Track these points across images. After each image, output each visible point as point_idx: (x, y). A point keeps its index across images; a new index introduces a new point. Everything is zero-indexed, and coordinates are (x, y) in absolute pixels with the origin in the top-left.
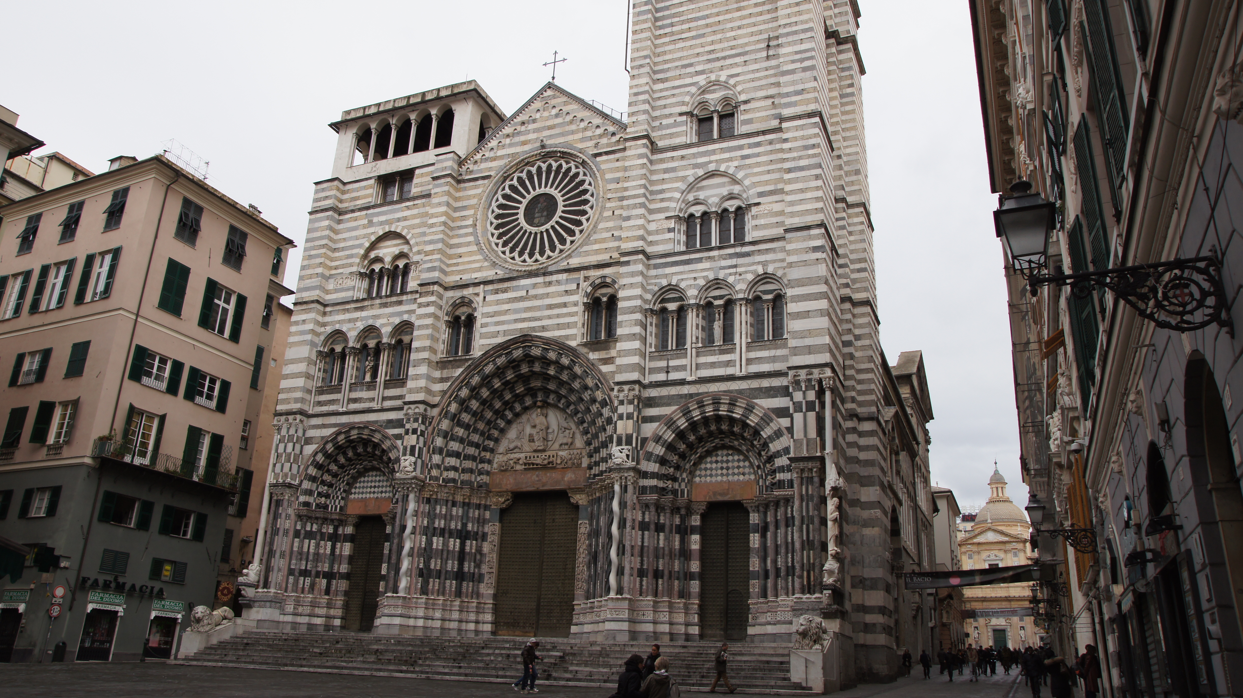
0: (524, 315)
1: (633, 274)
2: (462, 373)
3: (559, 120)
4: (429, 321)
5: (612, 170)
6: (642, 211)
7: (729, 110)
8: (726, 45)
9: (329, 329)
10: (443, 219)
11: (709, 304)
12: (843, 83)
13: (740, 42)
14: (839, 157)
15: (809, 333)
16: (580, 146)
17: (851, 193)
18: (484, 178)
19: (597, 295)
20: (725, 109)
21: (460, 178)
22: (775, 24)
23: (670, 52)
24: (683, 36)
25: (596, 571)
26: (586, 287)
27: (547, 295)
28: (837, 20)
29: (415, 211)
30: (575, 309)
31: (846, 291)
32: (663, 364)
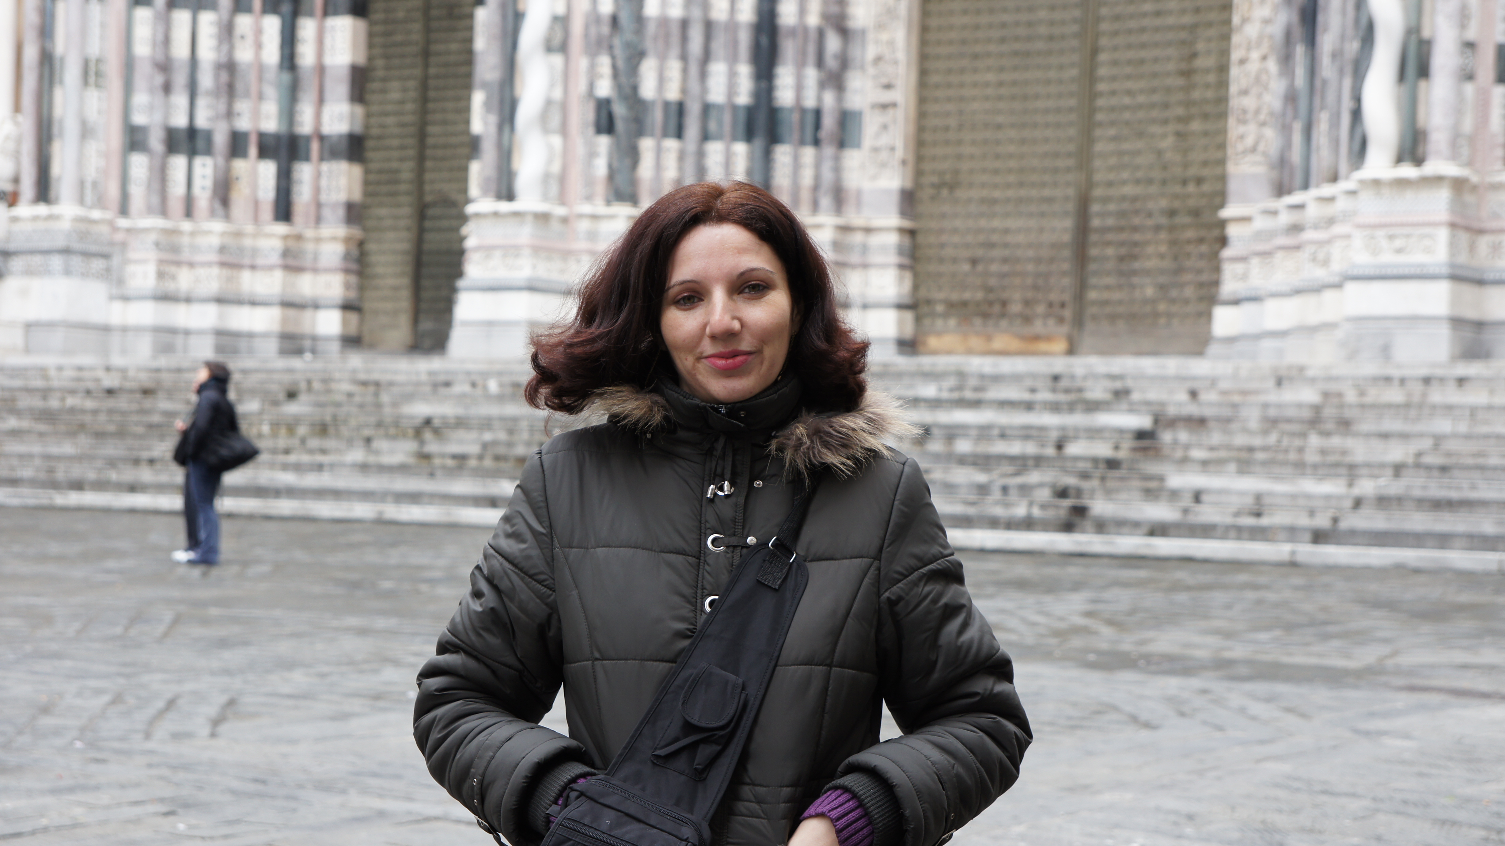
25: (1312, 71)
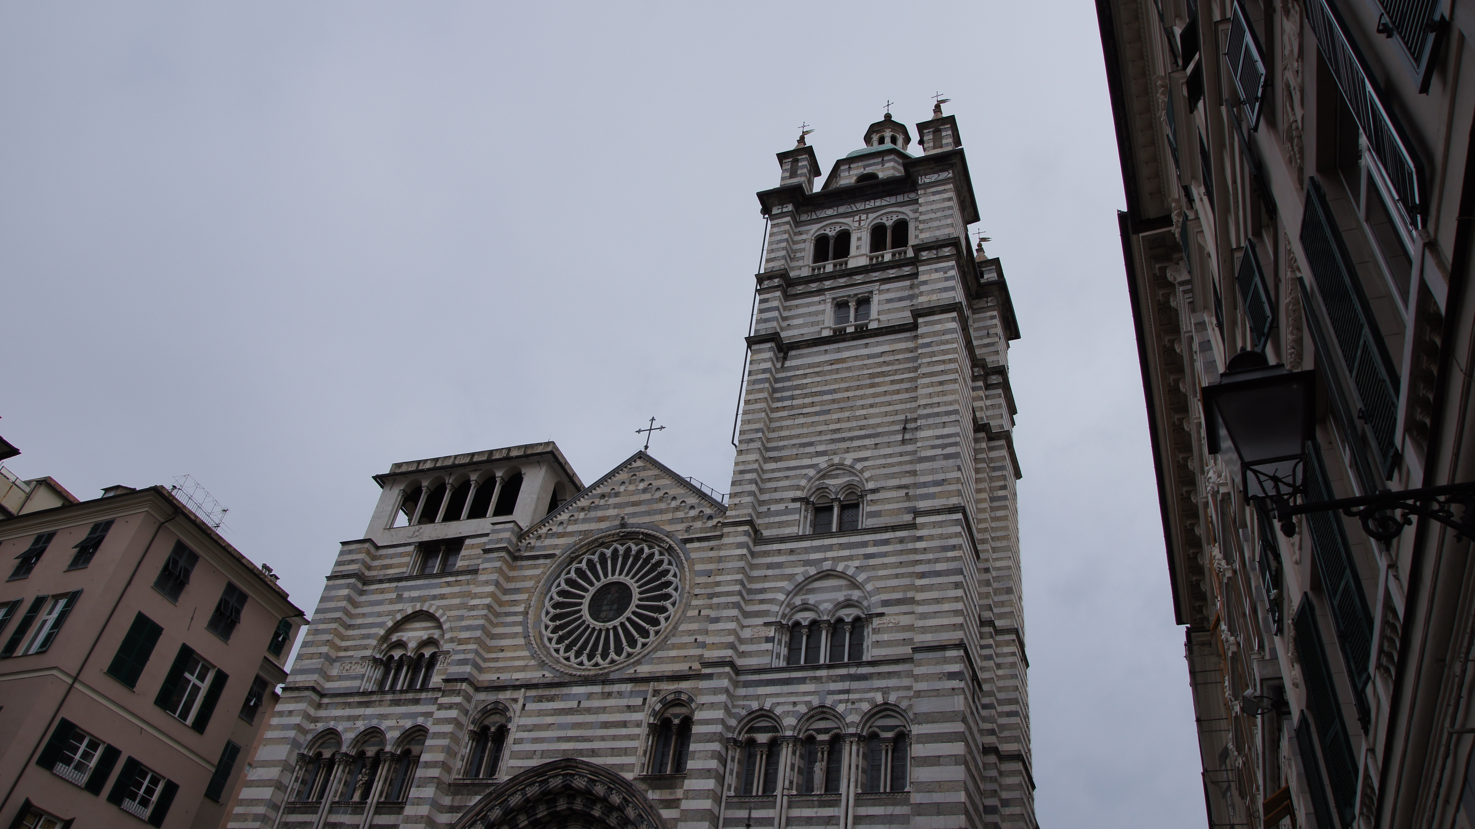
0: (571, 733)
1: (715, 691)
2: (480, 802)
3: (647, 496)
4: (448, 728)
5: (703, 560)
6: (735, 612)
7: (853, 499)
8: (854, 424)
9: (320, 726)
10: (488, 601)
11: (810, 740)
12: (994, 484)
13: (872, 421)
14: (987, 570)
15: (938, 786)
16: (668, 528)
17: (1001, 616)
18: (546, 557)
19: (667, 715)
20: (848, 498)
21: (517, 554)
22: (914, 405)
23: (788, 427)
24: (805, 411)
26: (656, 705)
27: (604, 710)
28: (989, 413)
29: (456, 589)
30: (636, 731)
31: (991, 740)
32: (743, 814)
